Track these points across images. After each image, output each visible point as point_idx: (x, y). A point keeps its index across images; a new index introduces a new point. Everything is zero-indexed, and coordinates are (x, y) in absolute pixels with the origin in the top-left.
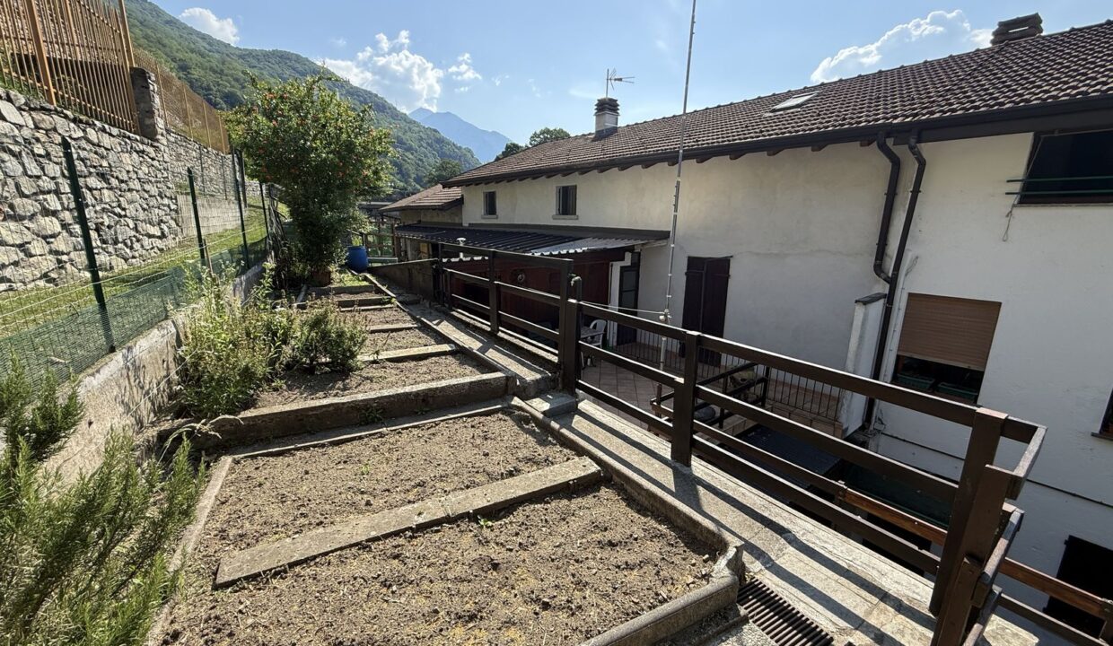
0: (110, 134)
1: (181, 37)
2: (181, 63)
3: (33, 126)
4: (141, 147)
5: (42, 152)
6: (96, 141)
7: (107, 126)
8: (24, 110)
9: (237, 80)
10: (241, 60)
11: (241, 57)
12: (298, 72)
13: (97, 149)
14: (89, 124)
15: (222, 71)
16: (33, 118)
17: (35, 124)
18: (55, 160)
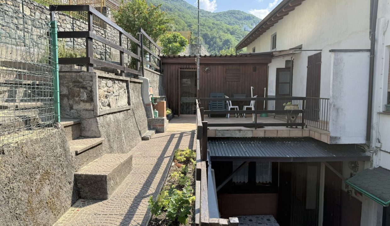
0: (85, 24)
1: (192, 12)
2: (189, 24)
3: (58, 18)
4: (98, 29)
5: (60, 25)
6: (79, 25)
7: (84, 21)
8: (57, 14)
9: (209, 27)
10: (214, 18)
11: (214, 17)
12: (238, 19)
13: (79, 27)
14: (78, 20)
15: (204, 24)
16: (59, 16)
17: (59, 17)
18: (63, 27)
